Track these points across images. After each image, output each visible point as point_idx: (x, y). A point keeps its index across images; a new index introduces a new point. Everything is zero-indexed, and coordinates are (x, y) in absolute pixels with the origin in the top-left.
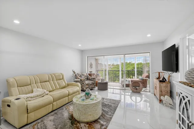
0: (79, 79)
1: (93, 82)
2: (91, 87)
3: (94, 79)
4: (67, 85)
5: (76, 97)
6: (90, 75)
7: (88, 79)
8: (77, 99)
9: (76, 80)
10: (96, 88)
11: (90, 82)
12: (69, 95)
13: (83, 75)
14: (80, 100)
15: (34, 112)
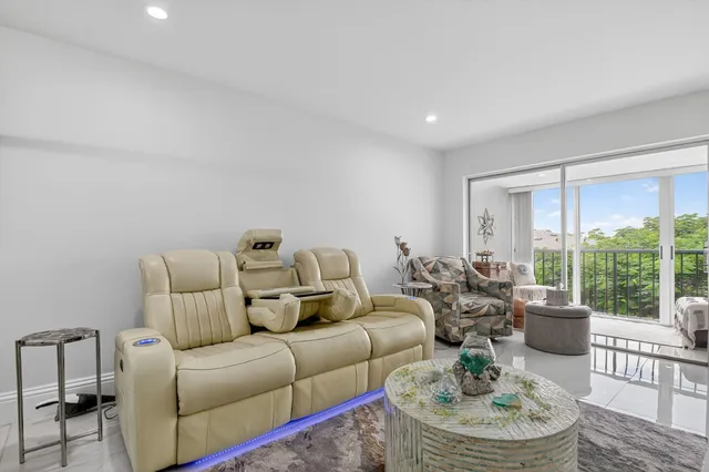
0: (428, 282)
1: (496, 301)
2: (488, 326)
3: (503, 285)
4: (369, 306)
5: (406, 372)
6: (483, 268)
7: (470, 287)
8: (409, 389)
9: (412, 285)
10: (518, 337)
11: (486, 303)
12: (372, 355)
13: (445, 265)
14: (426, 396)
15: (207, 413)
